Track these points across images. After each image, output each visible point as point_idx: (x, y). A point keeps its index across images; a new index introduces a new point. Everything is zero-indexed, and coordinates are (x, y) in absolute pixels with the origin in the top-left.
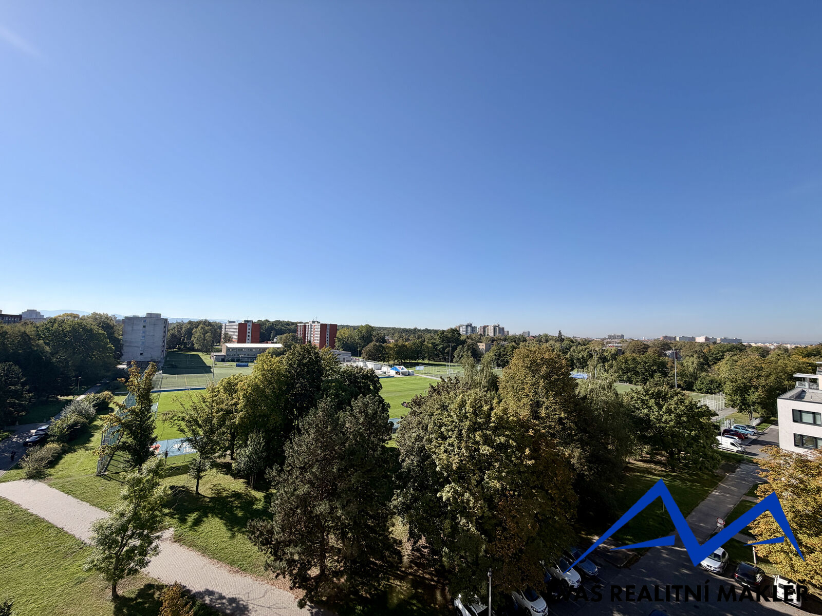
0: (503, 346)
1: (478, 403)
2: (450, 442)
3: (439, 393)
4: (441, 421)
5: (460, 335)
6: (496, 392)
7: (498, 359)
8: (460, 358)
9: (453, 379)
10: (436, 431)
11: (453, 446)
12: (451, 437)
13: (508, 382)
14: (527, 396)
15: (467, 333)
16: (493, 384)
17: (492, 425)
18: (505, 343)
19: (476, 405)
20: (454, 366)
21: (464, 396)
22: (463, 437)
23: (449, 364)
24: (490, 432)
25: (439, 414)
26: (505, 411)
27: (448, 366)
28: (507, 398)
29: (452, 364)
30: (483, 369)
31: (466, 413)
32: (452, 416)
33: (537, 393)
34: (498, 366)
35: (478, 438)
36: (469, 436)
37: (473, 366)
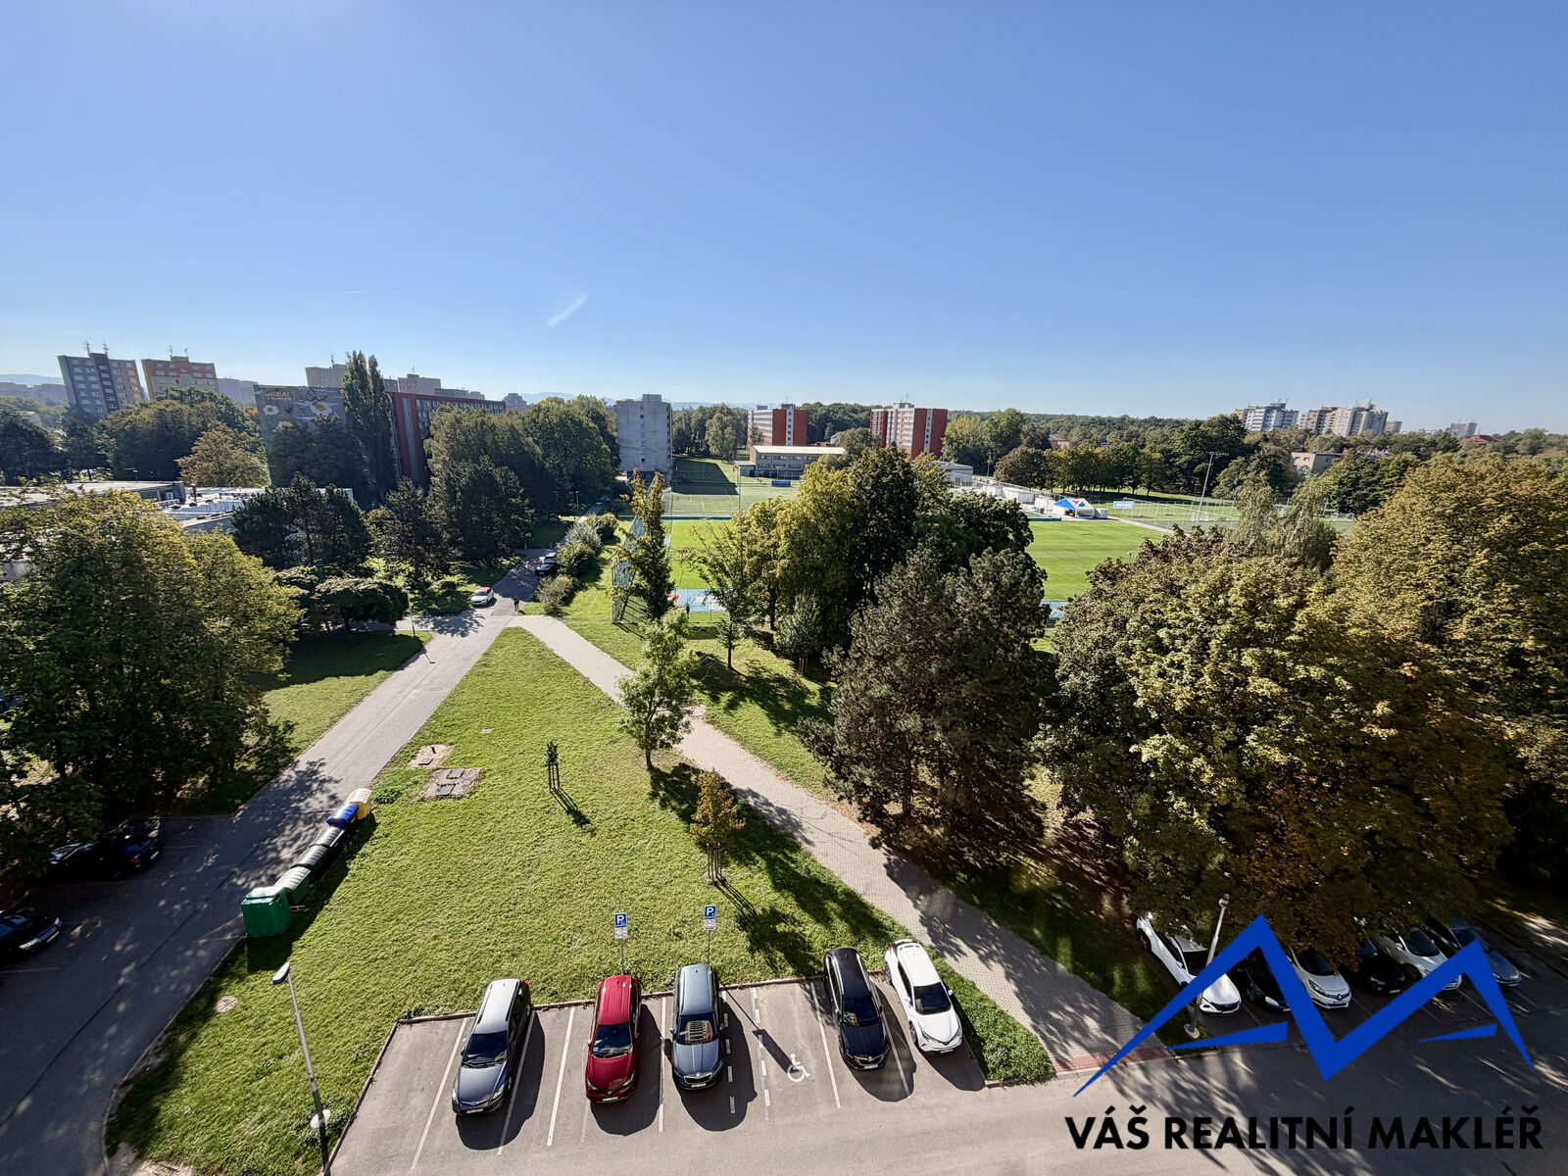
0: (1369, 461)
1: (1266, 587)
2: (1175, 659)
3: (1166, 559)
4: (1158, 616)
5: (1243, 432)
6: (1322, 571)
7: (1348, 494)
8: (1234, 487)
9: (1207, 531)
10: (1145, 635)
11: (1180, 666)
12: (1180, 650)
13: (1366, 549)
14: (1419, 586)
15: (1265, 426)
16: (1320, 551)
17: (1292, 638)
18: (1382, 453)
19: (1259, 591)
20: (1214, 505)
21: (1227, 569)
22: (1208, 655)
23: (1201, 499)
24: (1285, 654)
25: (1157, 601)
26: (1340, 613)
27: (1197, 503)
28: (1353, 585)
29: (1208, 500)
30: (1295, 515)
31: (1227, 605)
32: (1188, 609)
33: (1452, 582)
34: (1344, 509)
35: (1247, 661)
36: (1225, 654)
37: (1267, 507)
